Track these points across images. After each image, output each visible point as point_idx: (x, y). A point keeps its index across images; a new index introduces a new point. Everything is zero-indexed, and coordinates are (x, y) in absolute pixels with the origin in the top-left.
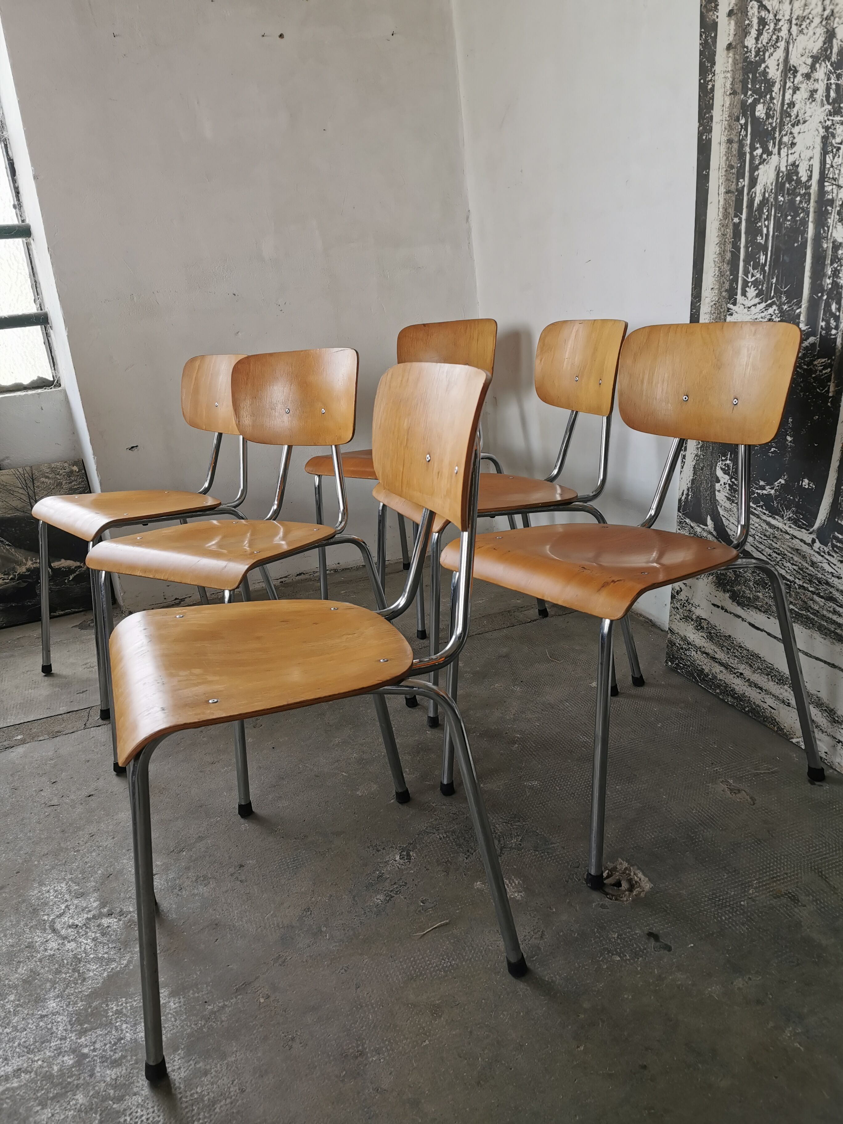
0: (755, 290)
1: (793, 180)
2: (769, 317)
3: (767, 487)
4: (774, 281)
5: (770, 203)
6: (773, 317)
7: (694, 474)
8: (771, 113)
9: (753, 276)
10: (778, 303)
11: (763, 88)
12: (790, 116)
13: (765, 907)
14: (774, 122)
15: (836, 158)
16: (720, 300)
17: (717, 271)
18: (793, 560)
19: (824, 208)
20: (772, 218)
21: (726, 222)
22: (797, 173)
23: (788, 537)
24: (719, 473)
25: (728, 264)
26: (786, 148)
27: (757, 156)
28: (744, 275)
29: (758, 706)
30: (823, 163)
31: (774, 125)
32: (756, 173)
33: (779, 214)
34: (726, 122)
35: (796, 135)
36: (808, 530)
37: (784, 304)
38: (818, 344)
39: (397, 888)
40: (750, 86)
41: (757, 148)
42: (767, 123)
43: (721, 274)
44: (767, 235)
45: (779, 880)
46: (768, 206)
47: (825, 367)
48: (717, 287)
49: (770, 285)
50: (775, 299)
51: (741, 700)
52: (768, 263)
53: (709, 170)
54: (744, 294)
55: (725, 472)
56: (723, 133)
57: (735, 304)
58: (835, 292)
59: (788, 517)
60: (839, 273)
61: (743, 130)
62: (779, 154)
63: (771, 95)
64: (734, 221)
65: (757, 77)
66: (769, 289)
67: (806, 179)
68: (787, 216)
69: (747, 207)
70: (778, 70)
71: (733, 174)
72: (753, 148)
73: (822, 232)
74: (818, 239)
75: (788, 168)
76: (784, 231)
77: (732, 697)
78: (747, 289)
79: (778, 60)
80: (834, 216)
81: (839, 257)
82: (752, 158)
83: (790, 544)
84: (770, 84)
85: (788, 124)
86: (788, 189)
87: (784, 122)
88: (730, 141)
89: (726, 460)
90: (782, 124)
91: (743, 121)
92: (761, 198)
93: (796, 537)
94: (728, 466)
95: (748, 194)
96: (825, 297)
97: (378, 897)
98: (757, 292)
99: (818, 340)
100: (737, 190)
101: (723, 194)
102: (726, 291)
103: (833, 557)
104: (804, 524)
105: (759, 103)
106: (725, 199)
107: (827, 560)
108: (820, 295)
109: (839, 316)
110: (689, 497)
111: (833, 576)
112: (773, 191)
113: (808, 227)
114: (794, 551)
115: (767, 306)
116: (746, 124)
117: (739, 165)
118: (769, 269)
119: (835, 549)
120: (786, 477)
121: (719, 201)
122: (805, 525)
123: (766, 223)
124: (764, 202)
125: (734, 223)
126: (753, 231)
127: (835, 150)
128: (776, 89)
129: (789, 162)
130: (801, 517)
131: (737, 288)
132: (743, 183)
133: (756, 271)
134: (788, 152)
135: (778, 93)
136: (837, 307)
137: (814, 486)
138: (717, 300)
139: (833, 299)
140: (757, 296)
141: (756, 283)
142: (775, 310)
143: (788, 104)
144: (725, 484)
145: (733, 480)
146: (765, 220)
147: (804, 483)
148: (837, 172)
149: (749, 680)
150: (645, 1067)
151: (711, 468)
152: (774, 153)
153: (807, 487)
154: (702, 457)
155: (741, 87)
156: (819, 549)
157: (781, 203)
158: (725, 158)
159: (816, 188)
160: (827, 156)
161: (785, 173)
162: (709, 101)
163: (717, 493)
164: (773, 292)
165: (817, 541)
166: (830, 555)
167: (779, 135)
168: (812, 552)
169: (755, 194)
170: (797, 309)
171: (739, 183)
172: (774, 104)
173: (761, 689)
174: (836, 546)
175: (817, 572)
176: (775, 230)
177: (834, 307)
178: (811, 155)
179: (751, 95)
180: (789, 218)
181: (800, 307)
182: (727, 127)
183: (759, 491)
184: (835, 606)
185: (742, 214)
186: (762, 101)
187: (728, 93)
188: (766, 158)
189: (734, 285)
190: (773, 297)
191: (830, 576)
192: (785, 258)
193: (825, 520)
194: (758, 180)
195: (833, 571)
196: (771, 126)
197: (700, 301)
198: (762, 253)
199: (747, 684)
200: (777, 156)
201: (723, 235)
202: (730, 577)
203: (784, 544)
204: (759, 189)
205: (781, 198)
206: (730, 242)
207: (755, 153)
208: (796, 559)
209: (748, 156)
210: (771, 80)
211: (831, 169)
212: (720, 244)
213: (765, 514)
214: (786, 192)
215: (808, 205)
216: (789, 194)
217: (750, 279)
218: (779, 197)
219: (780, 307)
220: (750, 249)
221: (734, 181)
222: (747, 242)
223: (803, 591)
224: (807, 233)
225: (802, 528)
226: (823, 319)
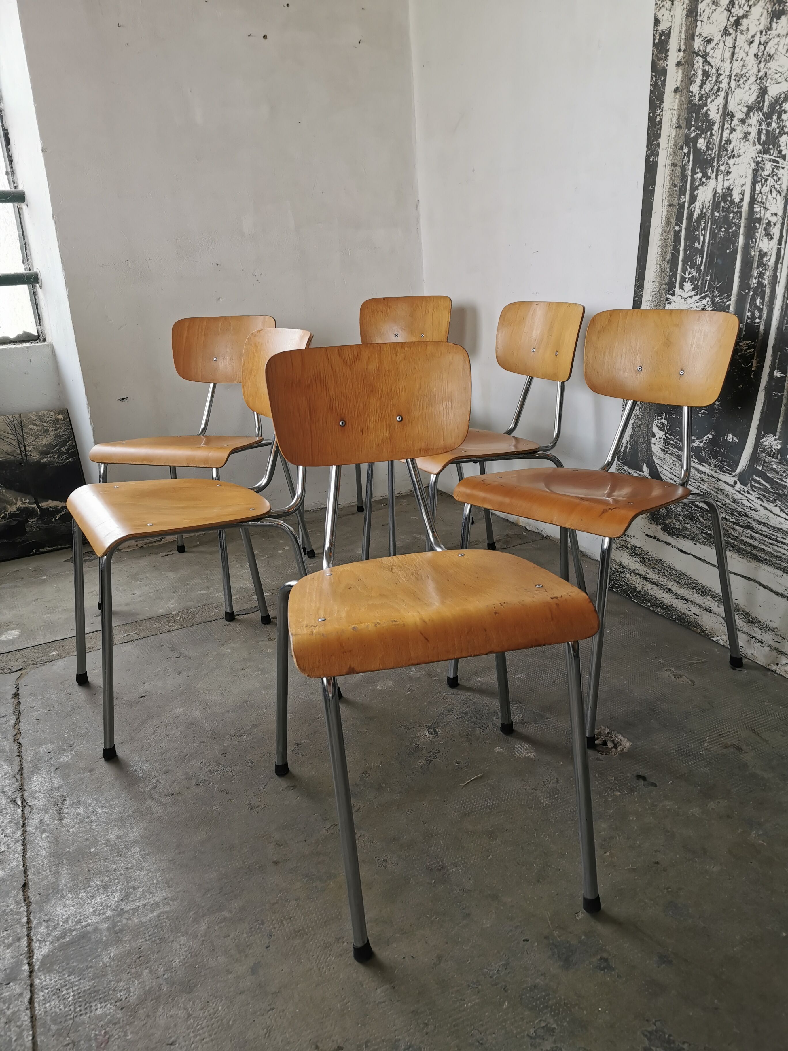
0: (692, 285)
1: (728, 200)
2: (703, 306)
3: (697, 441)
4: (708, 278)
5: (707, 217)
6: (706, 307)
7: (632, 430)
8: (711, 146)
9: (690, 273)
10: (711, 296)
11: (704, 126)
12: (727, 150)
13: (718, 754)
14: (714, 153)
15: (764, 186)
16: (660, 291)
17: (659, 267)
18: (718, 498)
19: (753, 225)
20: (709, 229)
21: (668, 229)
22: (731, 196)
23: (713, 480)
24: (655, 429)
25: (668, 263)
26: (722, 175)
27: (697, 179)
28: (682, 272)
29: (684, 614)
30: (753, 189)
31: (713, 156)
32: (696, 192)
33: (714, 226)
34: (671, 150)
35: (731, 166)
36: (731, 474)
37: (716, 297)
38: (744, 330)
39: (433, 754)
40: (693, 123)
41: (698, 173)
42: (707, 154)
43: (662, 270)
44: (704, 242)
45: (725, 736)
46: (705, 219)
47: (749, 348)
48: (658, 280)
49: (705, 281)
50: (708, 293)
51: (669, 610)
52: (703, 264)
53: (655, 186)
54: (682, 287)
55: (660, 429)
56: (668, 158)
57: (673, 295)
58: (760, 290)
59: (714, 464)
60: (764, 275)
61: (686, 157)
62: (716, 179)
63: (711, 133)
64: (675, 229)
65: (700, 117)
66: (704, 284)
67: (739, 200)
68: (721, 228)
69: (687, 219)
70: (718, 113)
71: (676, 191)
72: (694, 173)
73: (750, 243)
74: (747, 248)
75: (724, 191)
76: (718, 240)
77: (661, 608)
78: (685, 284)
79: (718, 106)
80: (761, 231)
81: (764, 263)
82: (693, 180)
83: (715, 486)
84: (711, 124)
85: (725, 156)
86: (723, 207)
87: (722, 155)
88: (674, 165)
89: (662, 419)
90: (719, 156)
91: (686, 150)
92: (700, 213)
93: (720, 480)
94: (663, 424)
95: (688, 208)
96: (751, 293)
97: (420, 761)
98: (693, 286)
99: (744, 326)
100: (679, 204)
101: (666, 206)
102: (666, 284)
103: (751, 494)
104: (727, 470)
105: (701, 137)
106: (668, 211)
107: (747, 497)
108: (747, 291)
109: (762, 308)
110: (628, 449)
111: (751, 509)
112: (710, 207)
113: (738, 238)
114: (718, 491)
115: (701, 298)
116: (689, 152)
117: (681, 185)
118: (705, 269)
119: (753, 488)
120: (713, 433)
121: (662, 212)
122: (729, 470)
123: (703, 232)
124: (702, 215)
125: (675, 231)
126: (691, 237)
127: (763, 181)
128: (716, 127)
129: (725, 186)
130: (726, 464)
131: (676, 283)
132: (684, 199)
133: (693, 270)
134: (724, 178)
135: (717, 131)
136: (761, 301)
137: (737, 440)
138: (657, 291)
139: (758, 295)
140: (693, 289)
141: (692, 280)
142: (708, 301)
143: (725, 141)
144: (660, 438)
145: (667, 435)
146: (702, 230)
147: (728, 438)
148: (765, 197)
149: (677, 594)
150: (657, 863)
151: (648, 425)
152: (712, 178)
153: (731, 441)
154: (640, 416)
155: (685, 123)
156: (740, 489)
157: (717, 218)
158: (669, 178)
159: (747, 209)
160: (757, 184)
161: (721, 194)
162: (657, 132)
163: (653, 446)
164: (707, 287)
165: (738, 482)
166: (748, 493)
167: (717, 164)
168: (734, 491)
169: (695, 208)
170: (727, 301)
171: (681, 199)
172: (713, 139)
173: (687, 600)
174: (754, 486)
175: (737, 507)
176: (711, 239)
177: (758, 301)
178: (744, 182)
179: (694, 130)
180: (723, 230)
181: (730, 300)
182: (672, 153)
184: (752, 533)
185: (682, 224)
186: (703, 136)
187: (674, 127)
188: (705, 181)
189: (673, 280)
190: (707, 291)
191: (748, 510)
193: (745, 467)
194: (698, 198)
195: (751, 506)
196: (710, 156)
197: (642, 291)
198: (698, 256)
199: (674, 597)
200: (714, 180)
201: (665, 239)
202: (662, 513)
203: (710, 486)
204: (697, 205)
205: (716, 214)
206: (671, 245)
207: (695, 176)
208: (720, 497)
209: (689, 178)
210: (712, 121)
211: (760, 195)
212: (662, 246)
213: (694, 462)
214: (721, 209)
215: (739, 221)
216: (723, 211)
217: (687, 276)
218: (715, 213)
219: (712, 299)
220: (688, 251)
221: (677, 196)
222: (686, 246)
223: (725, 522)
224: (738, 243)
225: (726, 473)
226: (749, 311)
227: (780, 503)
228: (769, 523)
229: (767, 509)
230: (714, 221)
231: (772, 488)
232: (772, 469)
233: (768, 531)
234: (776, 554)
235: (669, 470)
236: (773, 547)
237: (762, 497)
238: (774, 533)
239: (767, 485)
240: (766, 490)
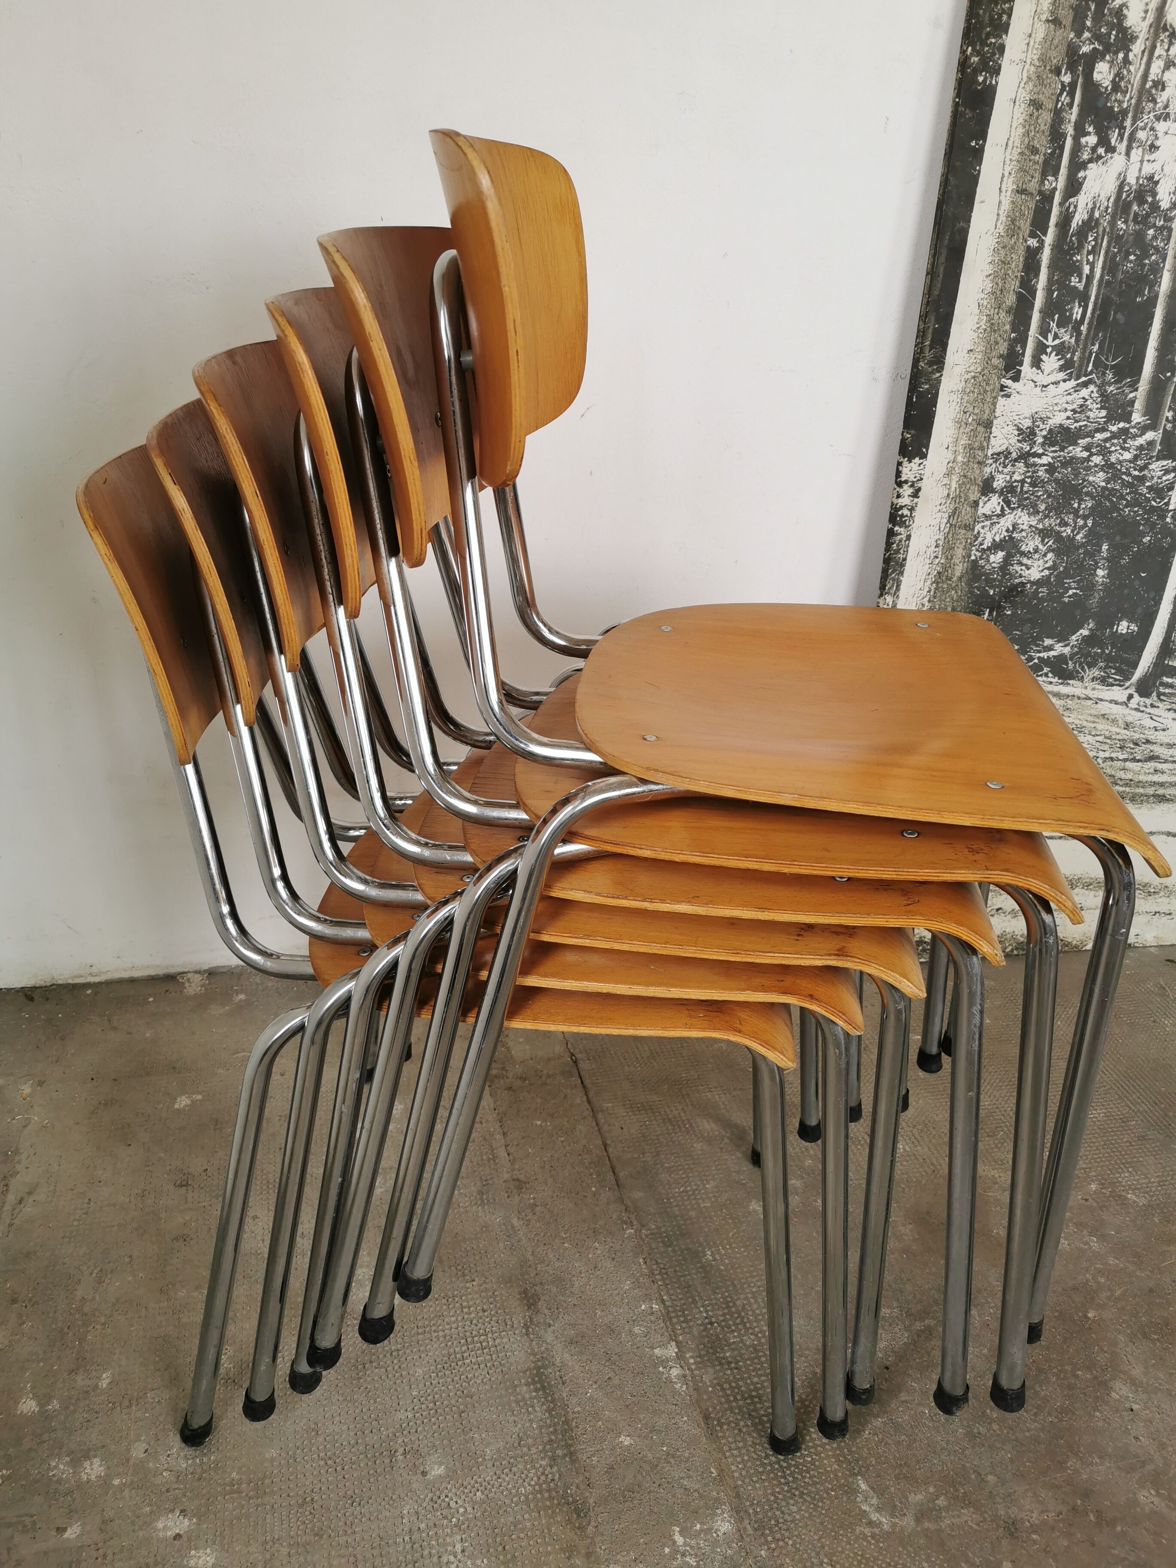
0: (1059, 360)
1: (1147, 202)
2: (1081, 402)
3: (1059, 646)
4: (1096, 348)
5: (1101, 229)
6: (1088, 403)
8: (1123, 84)
9: (1056, 337)
10: (1099, 382)
11: (1113, 37)
12: (1154, 101)
14: (1127, 100)
16: (986, 371)
17: (984, 321)
20: (1103, 252)
21: (1011, 242)
22: (1154, 194)
23: (1089, 703)
25: (1008, 312)
26: (1140, 149)
27: (1087, 146)
28: (1040, 334)
31: (1125, 105)
32: (1081, 174)
33: (1114, 247)
34: (1032, 68)
35: (1160, 135)
36: (1122, 686)
37: (1110, 384)
38: (1159, 442)
40: (1088, 23)
41: (1089, 134)
42: (1113, 98)
43: (993, 327)
44: (1090, 278)
46: (1097, 232)
47: (1167, 472)
48: (981, 348)
49: (1087, 354)
50: (1094, 375)
52: (1087, 321)
53: (985, 141)
54: (1037, 363)
56: (1022, 85)
57: (1016, 378)
59: (1091, 677)
61: (1065, 94)
62: (1128, 154)
63: (1127, 56)
64: (1028, 243)
65: (1105, 15)
66: (1084, 360)
67: (1168, 206)
68: (1128, 254)
69: (1056, 225)
70: (1144, 19)
71: (1037, 163)
72: (1080, 131)
75: (1141, 182)
76: (1120, 276)
78: (1044, 357)
79: (1147, 4)
82: (1077, 148)
83: (1093, 712)
84: (1126, 38)
85: (1149, 112)
86: (1136, 214)
87: (1143, 108)
88: (1036, 104)
90: (1138, 111)
91: (1067, 78)
92: (1086, 217)
93: (1101, 700)
98: (1062, 362)
99: (1160, 436)
100: (1040, 192)
101: (1009, 193)
102: (1001, 356)
103: (1158, 707)
104: (1116, 680)
105: (1103, 59)
106: (1013, 203)
107: (1150, 714)
108: (1169, 374)
111: (1156, 730)
112: (1109, 210)
113: (1161, 277)
114: (1098, 718)
115: (1078, 385)
116: (1073, 85)
117: (1049, 151)
118: (1089, 329)
119: (1162, 697)
120: (1091, 625)
121: (1000, 202)
122: (1118, 680)
123: (1091, 258)
124: (1090, 224)
125: (1029, 247)
128: (1137, 48)
129: (1143, 172)
130: (1113, 671)
131: (1023, 354)
132: (1054, 184)
133: (1063, 330)
134: (1143, 157)
135: (1139, 58)
137: (1136, 629)
138: (979, 370)
140: (1062, 369)
141: (1060, 350)
142: (1092, 392)
143: (1153, 81)
146: (1089, 253)
147: (1120, 628)
152: (1118, 150)
153: (1124, 632)
155: (1070, 18)
156: (1138, 704)
157: (1121, 233)
158: (1021, 130)
161: (1134, 188)
162: (1000, 16)
164: (1091, 365)
165: (1136, 695)
166: (1152, 706)
167: (1133, 125)
168: (1127, 711)
169: (1076, 207)
170: (1131, 392)
171: (1046, 182)
172: (1129, 71)
174: (1164, 694)
175: (1132, 734)
179: (1089, 39)
180: (1132, 257)
181: (1136, 390)
182: (1034, 77)
183: (1041, 655)
185: (1045, 234)
186: (1108, 58)
187: (1044, 17)
188: (1103, 154)
189: (1018, 348)
190: (1091, 373)
191: (1151, 732)
192: (1119, 316)
193: (1149, 667)
194: (1084, 186)
195: (1157, 724)
196: (1120, 105)
197: (941, 369)
198: (1077, 304)
199: (1009, 917)
200: (1123, 157)
201: (1003, 262)
203: (1082, 715)
204: (1082, 202)
205: (1121, 225)
206: (1016, 277)
207: (1083, 140)
208: (1100, 727)
209: (1069, 143)
210: (1130, 31)
212: (995, 277)
213: (1051, 683)
214: (1132, 216)
215: (1166, 245)
216: (1135, 221)
217: (1050, 342)
218: (1119, 223)
219: (1101, 388)
220: (1056, 293)
221: (1037, 175)
222: (1050, 281)
223: (1110, 763)
224: (1159, 286)
225: (1113, 685)
226: (1170, 408)
230: (1116, 239)
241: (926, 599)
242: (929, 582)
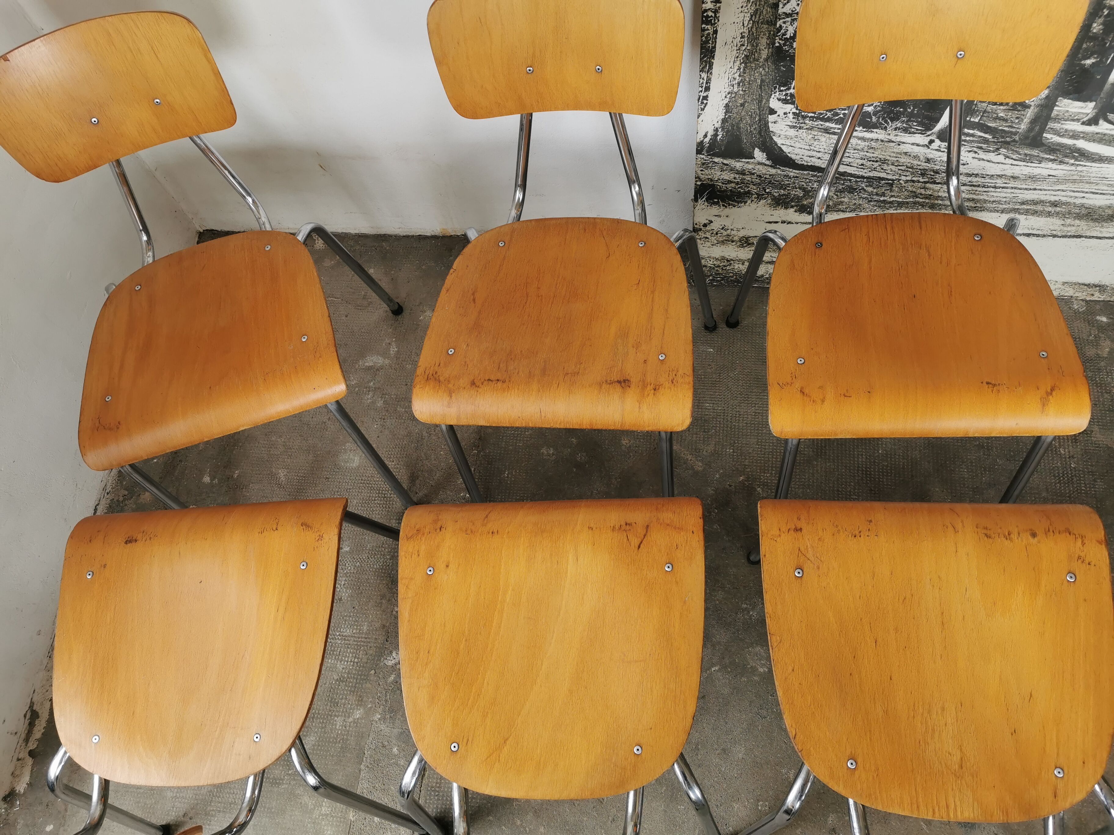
7: (729, 112)
18: (899, 162)
23: (892, 144)
24: (775, 104)
36: (923, 134)
55: (786, 102)
59: (894, 127)
83: (895, 150)
89: (788, 89)
93: (904, 143)
104: (917, 130)
110: (718, 138)
114: (900, 154)
122: (920, 130)
130: (915, 124)
144: (786, 114)
151: (760, 101)
154: (741, 92)
156: (938, 146)
163: (771, 124)
165: (936, 140)
168: (928, 151)
174: (964, 141)
175: (933, 166)
203: (885, 152)
208: (902, 160)
223: (912, 184)
225: (914, 133)
227: (1006, 151)
228: (984, 173)
229: (983, 160)
231: (993, 138)
232: (998, 118)
233: (983, 181)
234: (992, 199)
235: (807, 147)
236: (988, 193)
237: (975, 149)
238: (991, 181)
239: (987, 136)
240: (986, 141)
241: (737, 75)
242: (738, 63)
